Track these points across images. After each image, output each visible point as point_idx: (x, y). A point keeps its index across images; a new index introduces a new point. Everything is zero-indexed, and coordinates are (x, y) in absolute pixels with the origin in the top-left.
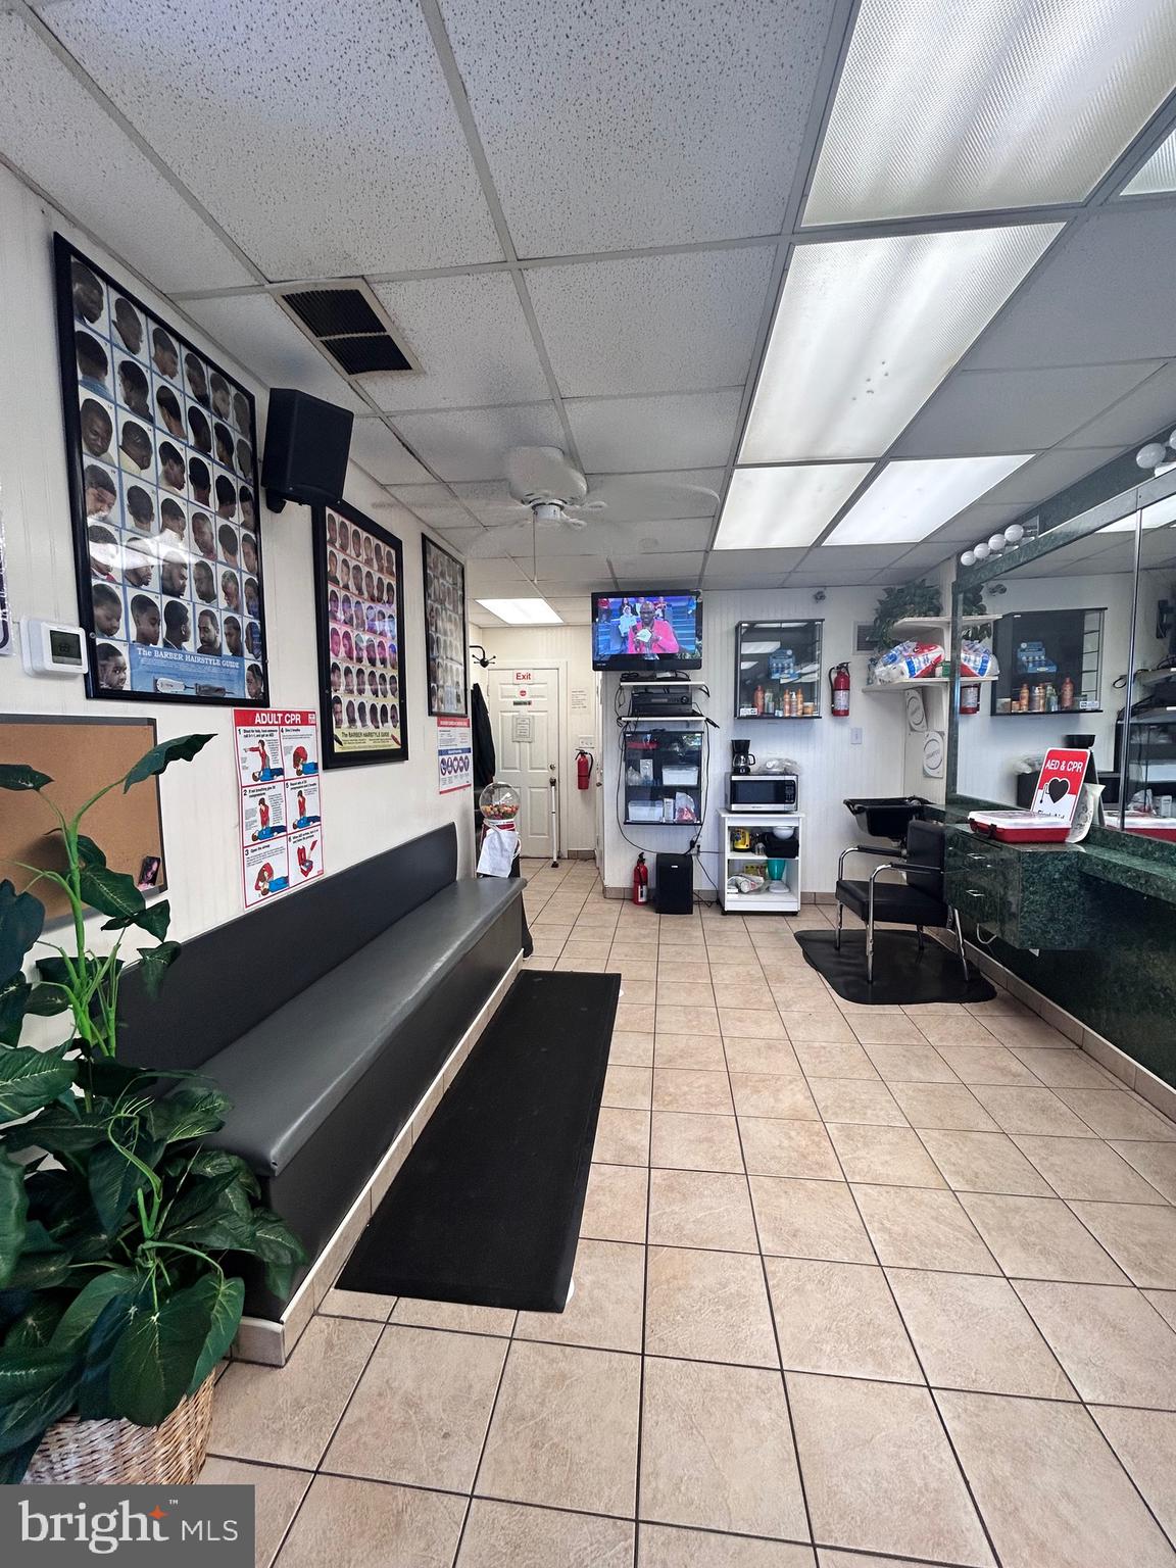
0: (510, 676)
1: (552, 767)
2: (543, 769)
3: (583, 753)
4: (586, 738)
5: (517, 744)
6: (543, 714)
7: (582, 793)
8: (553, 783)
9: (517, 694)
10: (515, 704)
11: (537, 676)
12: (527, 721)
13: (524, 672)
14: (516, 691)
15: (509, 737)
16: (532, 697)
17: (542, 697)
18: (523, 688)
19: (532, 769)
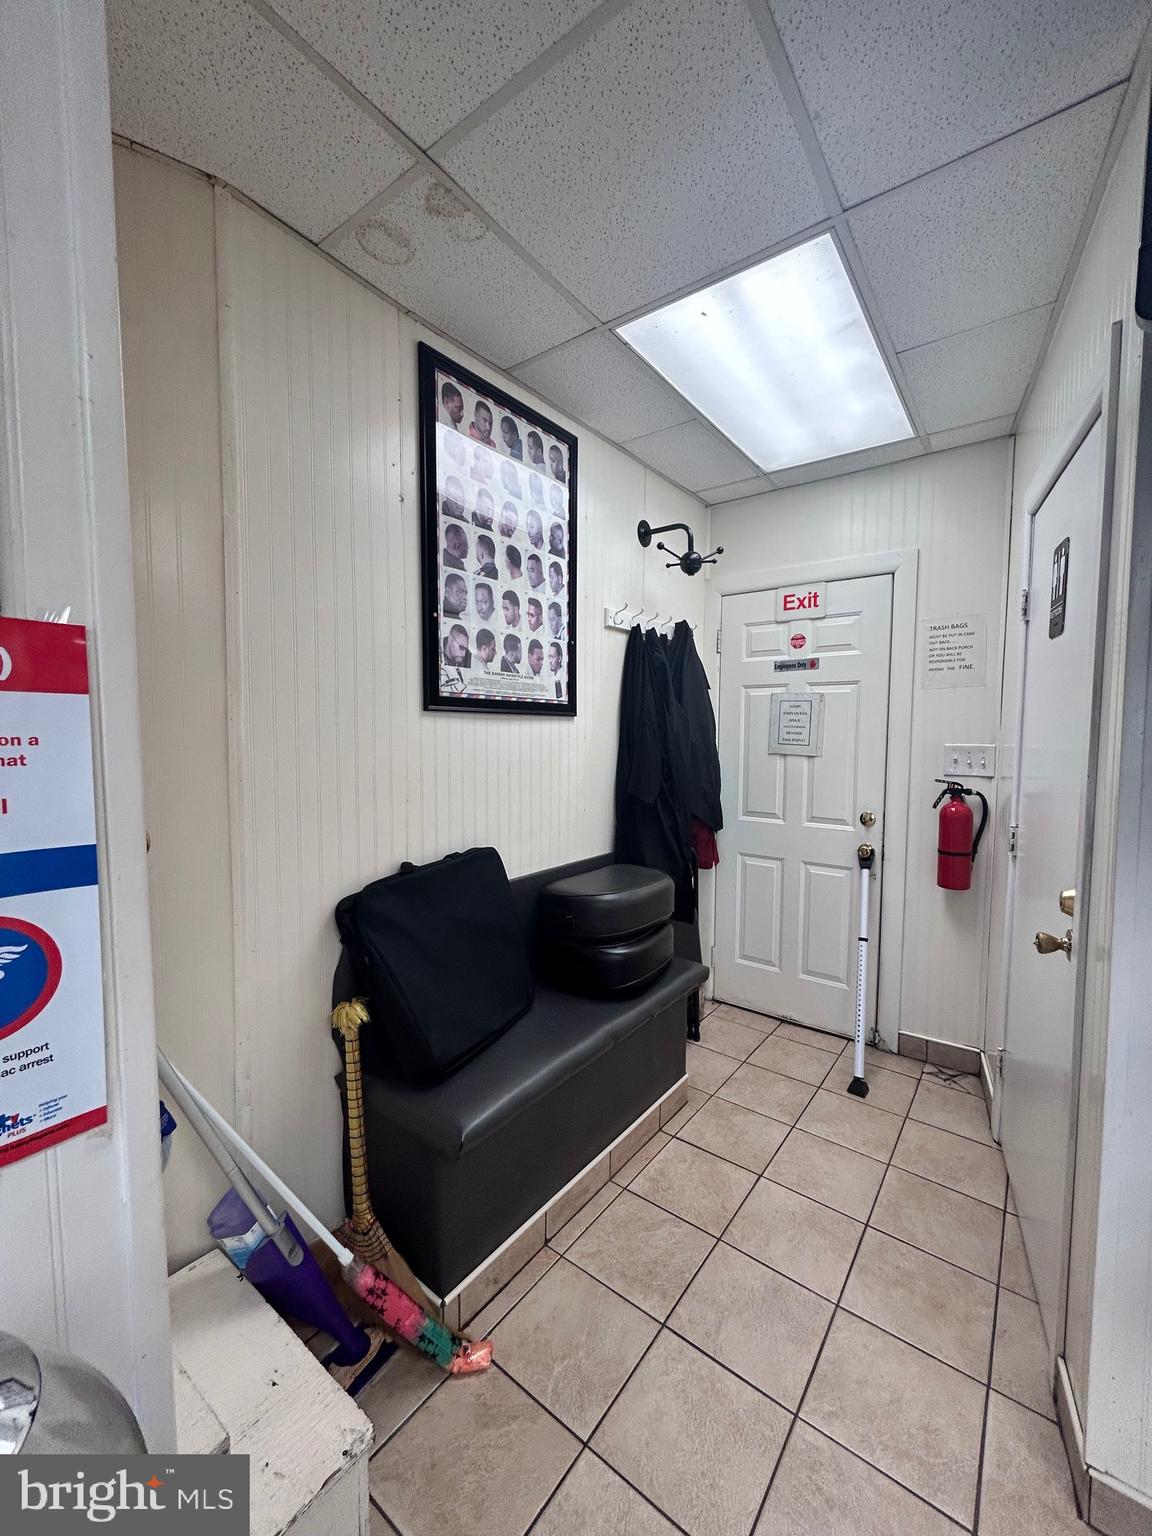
0: (770, 603)
1: (865, 821)
2: (842, 822)
3: (956, 792)
4: (969, 752)
5: (779, 761)
6: (847, 689)
7: (947, 898)
8: (866, 860)
9: (784, 643)
10: (781, 667)
11: (834, 597)
12: (806, 707)
13: (802, 592)
14: (784, 634)
15: (762, 741)
16: (820, 648)
17: (848, 646)
18: (796, 629)
19: (813, 819)
